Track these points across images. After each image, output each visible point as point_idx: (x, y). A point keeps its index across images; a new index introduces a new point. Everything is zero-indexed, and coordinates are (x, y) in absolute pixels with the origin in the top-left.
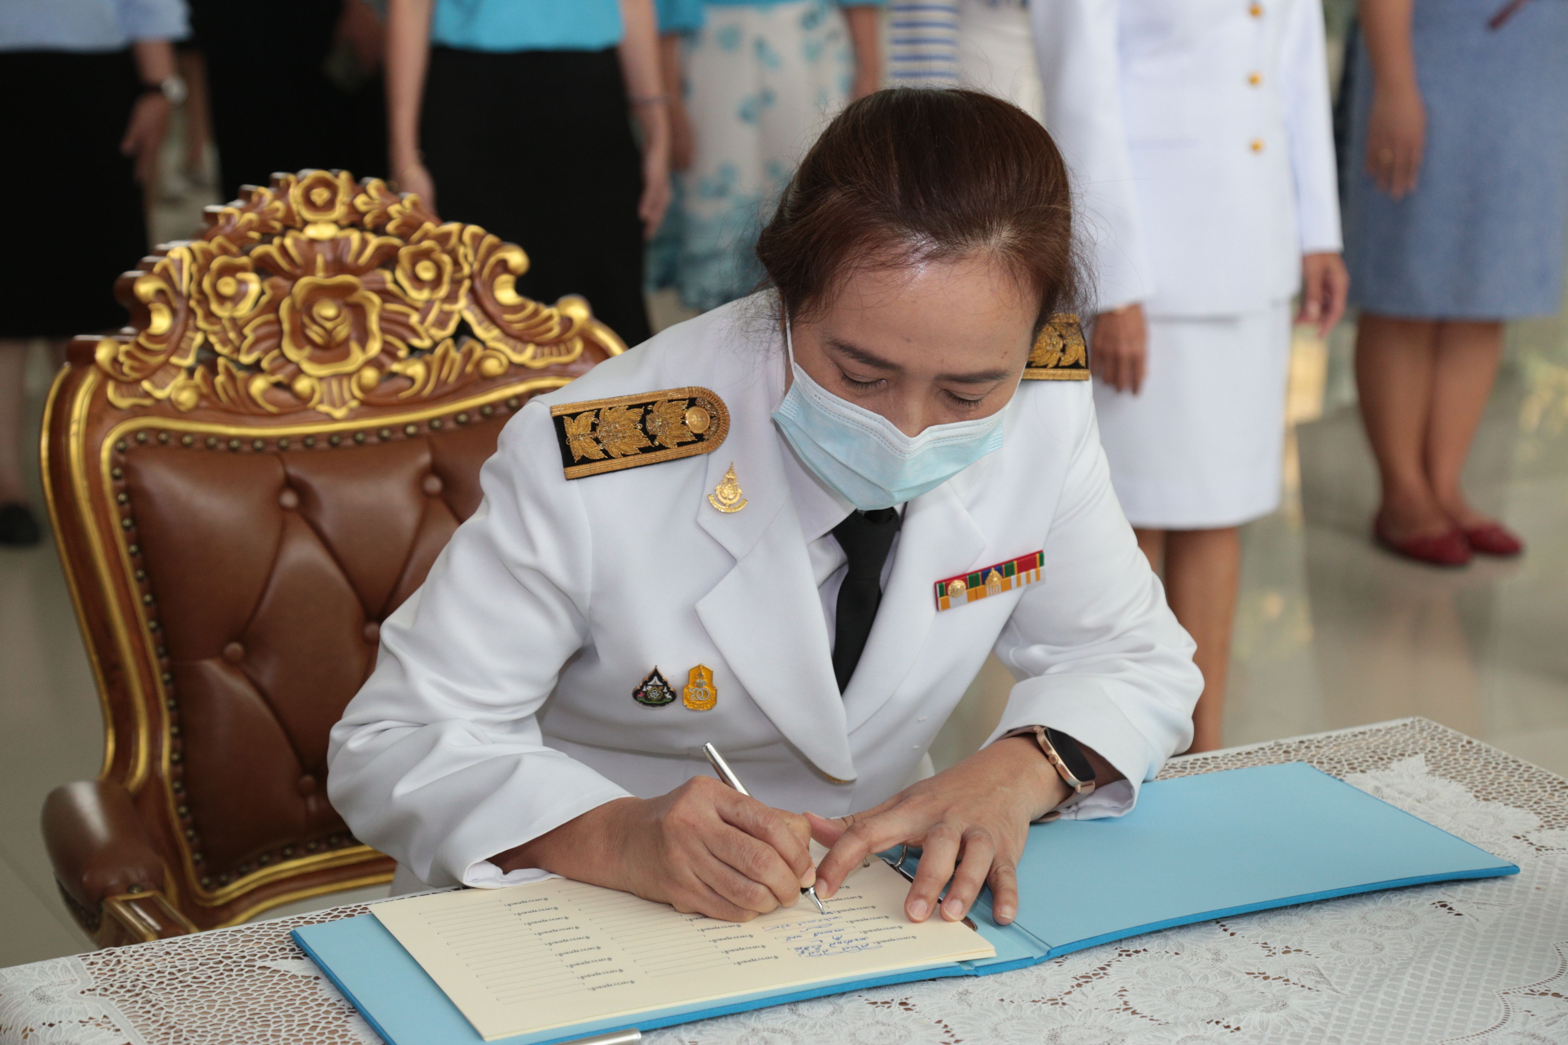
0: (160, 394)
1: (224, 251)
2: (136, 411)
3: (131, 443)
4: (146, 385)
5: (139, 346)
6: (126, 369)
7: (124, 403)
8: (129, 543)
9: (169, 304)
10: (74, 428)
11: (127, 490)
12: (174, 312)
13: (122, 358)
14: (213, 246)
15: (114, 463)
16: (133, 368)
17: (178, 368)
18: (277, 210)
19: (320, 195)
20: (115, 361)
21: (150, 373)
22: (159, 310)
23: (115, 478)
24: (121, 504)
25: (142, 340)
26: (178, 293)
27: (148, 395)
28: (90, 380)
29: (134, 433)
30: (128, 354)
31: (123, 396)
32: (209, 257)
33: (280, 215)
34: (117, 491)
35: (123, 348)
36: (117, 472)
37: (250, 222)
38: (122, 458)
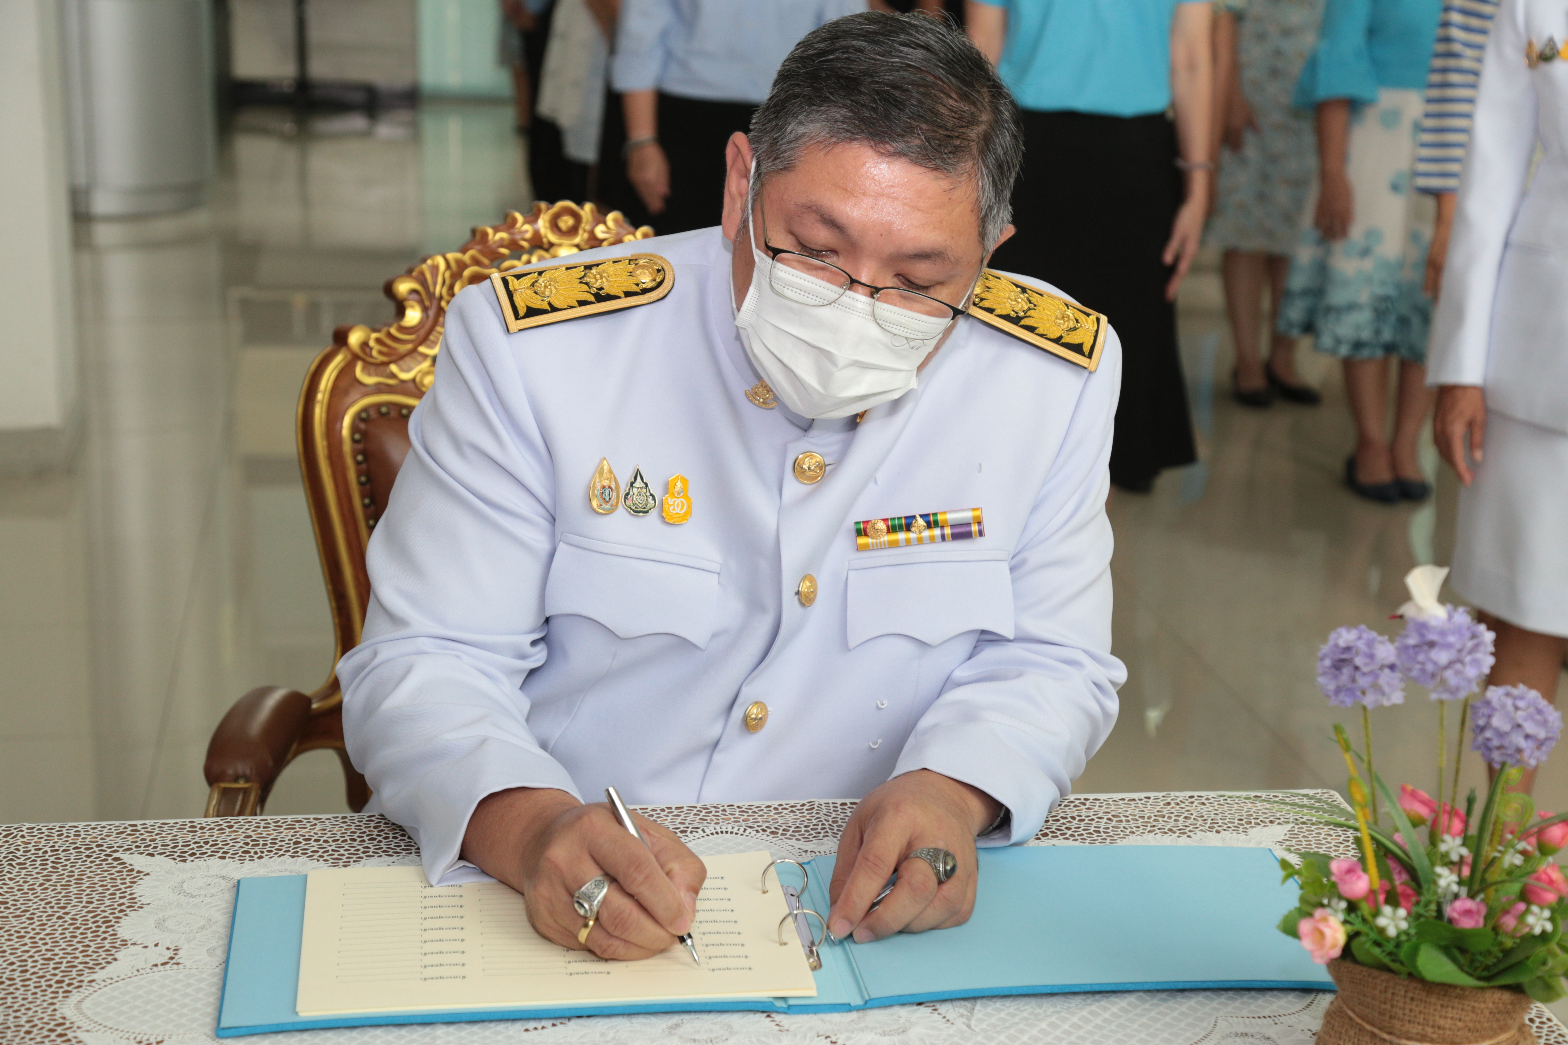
0: (404, 376)
1: (476, 262)
2: (379, 389)
3: (373, 413)
4: (393, 368)
5: (390, 335)
6: (375, 353)
7: (370, 380)
8: (363, 496)
9: (421, 302)
10: (320, 396)
11: (364, 452)
12: (425, 309)
13: (372, 343)
14: (466, 258)
15: (354, 429)
16: (381, 353)
17: (425, 356)
18: (526, 231)
19: (566, 222)
20: (365, 345)
21: (398, 358)
22: (412, 307)
23: (354, 441)
24: (358, 463)
25: (393, 331)
26: (431, 295)
27: (393, 376)
28: (339, 360)
29: (378, 406)
30: (378, 341)
31: (369, 374)
32: (462, 266)
33: (528, 235)
34: (355, 453)
35: (374, 335)
36: (357, 436)
37: (502, 239)
38: (362, 426)
